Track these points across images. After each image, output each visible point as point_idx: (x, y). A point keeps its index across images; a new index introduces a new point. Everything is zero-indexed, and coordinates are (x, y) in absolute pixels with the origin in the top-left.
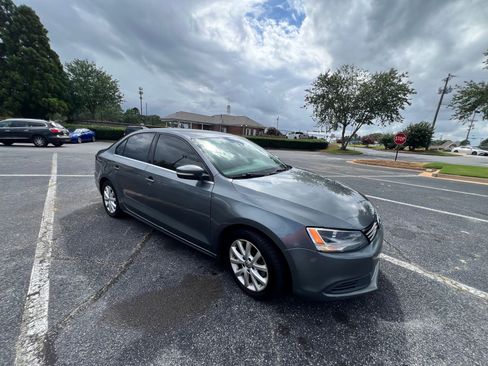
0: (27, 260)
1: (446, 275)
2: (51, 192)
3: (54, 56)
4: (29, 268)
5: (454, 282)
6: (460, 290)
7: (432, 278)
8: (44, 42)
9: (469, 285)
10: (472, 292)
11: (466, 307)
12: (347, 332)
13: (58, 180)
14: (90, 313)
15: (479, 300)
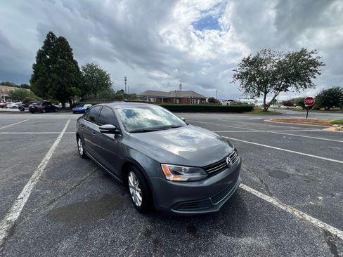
0: (26, 179)
1: (298, 208)
2: (57, 142)
3: (75, 63)
4: (24, 184)
5: (302, 213)
6: (304, 219)
7: (284, 209)
8: (70, 56)
9: (315, 216)
10: (313, 222)
11: (300, 232)
12: (191, 239)
13: (64, 135)
14: (42, 212)
15: (316, 228)
